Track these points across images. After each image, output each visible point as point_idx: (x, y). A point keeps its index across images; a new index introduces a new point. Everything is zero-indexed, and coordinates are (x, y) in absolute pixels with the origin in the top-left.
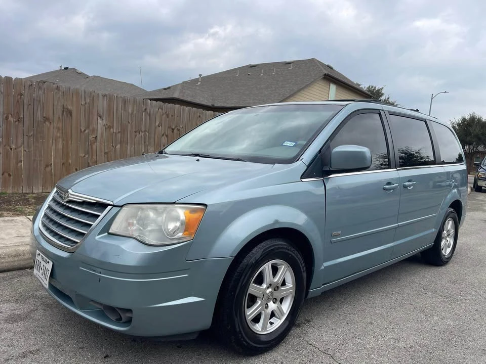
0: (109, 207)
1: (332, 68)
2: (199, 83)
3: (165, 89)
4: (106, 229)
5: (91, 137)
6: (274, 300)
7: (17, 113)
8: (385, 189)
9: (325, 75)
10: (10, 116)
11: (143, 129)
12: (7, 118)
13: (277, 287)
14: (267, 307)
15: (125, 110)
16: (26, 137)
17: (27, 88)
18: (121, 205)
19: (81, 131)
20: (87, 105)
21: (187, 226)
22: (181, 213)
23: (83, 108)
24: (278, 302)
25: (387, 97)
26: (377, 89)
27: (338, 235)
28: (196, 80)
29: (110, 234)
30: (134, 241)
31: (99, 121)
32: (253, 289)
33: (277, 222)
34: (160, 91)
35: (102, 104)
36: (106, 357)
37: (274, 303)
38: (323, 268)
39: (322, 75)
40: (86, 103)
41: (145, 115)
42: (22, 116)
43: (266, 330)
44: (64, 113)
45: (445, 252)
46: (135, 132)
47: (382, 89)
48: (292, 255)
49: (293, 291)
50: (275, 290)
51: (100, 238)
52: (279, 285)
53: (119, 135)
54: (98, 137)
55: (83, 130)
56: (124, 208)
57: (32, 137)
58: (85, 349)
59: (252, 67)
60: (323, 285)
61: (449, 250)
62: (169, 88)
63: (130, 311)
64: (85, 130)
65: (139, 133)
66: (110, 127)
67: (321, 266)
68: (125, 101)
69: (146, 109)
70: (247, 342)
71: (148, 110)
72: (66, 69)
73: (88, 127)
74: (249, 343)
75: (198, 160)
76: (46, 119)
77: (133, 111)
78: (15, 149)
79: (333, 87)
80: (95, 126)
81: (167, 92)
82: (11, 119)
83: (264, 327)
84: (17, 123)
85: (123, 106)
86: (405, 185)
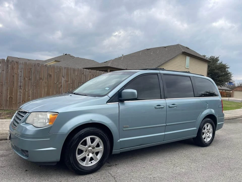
0: (27, 113)
1: (188, 48)
2: (122, 59)
3: (105, 62)
4: (25, 121)
5: (59, 86)
6: (93, 153)
7: (29, 76)
8: (155, 108)
9: (183, 52)
10: (26, 78)
11: (82, 82)
12: (25, 78)
13: (94, 147)
14: (88, 155)
15: (74, 73)
16: (32, 86)
17: (33, 66)
18: (30, 112)
19: (55, 83)
20: (58, 72)
21: (50, 120)
22: (49, 115)
23: (56, 73)
24: (94, 154)
25: (221, 62)
26: (215, 58)
27: (127, 127)
28: (121, 58)
29: (26, 123)
30: (32, 126)
31: (63, 79)
32: (80, 147)
33: (91, 120)
34: (102, 63)
35: (64, 72)
36: (26, 171)
37: (92, 154)
38: (119, 141)
39: (181, 52)
40: (57, 71)
41: (83, 76)
42: (31, 78)
43: (88, 165)
44: (48, 76)
45: (207, 140)
46: (79, 83)
47: (218, 57)
48: (100, 134)
49: (102, 150)
50: (93, 148)
51: (22, 124)
52: (95, 147)
53: (71, 85)
54: (62, 86)
55: (56, 82)
56: (31, 113)
57: (35, 86)
58: (21, 168)
59: (148, 50)
60: (120, 149)
61: (209, 140)
62: (107, 62)
63: (27, 151)
64: (57, 83)
65: (80, 84)
66: (67, 81)
67: (118, 140)
68: (74, 70)
69: (83, 73)
70: (76, 168)
71: (84, 73)
72: (66, 54)
73: (58, 81)
74: (78, 169)
75: (71, 96)
76: (41, 79)
77: (78, 74)
78: (28, 91)
79: (188, 58)
80: (61, 81)
81: (105, 63)
82: (26, 79)
83: (87, 164)
84: (29, 80)
85: (73, 72)
86: (170, 106)
